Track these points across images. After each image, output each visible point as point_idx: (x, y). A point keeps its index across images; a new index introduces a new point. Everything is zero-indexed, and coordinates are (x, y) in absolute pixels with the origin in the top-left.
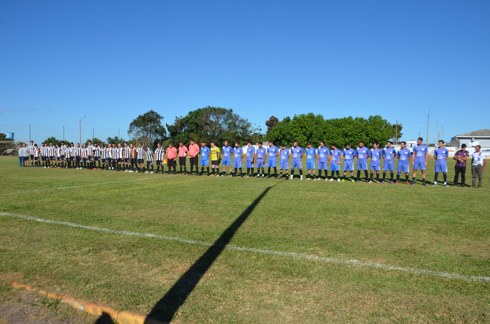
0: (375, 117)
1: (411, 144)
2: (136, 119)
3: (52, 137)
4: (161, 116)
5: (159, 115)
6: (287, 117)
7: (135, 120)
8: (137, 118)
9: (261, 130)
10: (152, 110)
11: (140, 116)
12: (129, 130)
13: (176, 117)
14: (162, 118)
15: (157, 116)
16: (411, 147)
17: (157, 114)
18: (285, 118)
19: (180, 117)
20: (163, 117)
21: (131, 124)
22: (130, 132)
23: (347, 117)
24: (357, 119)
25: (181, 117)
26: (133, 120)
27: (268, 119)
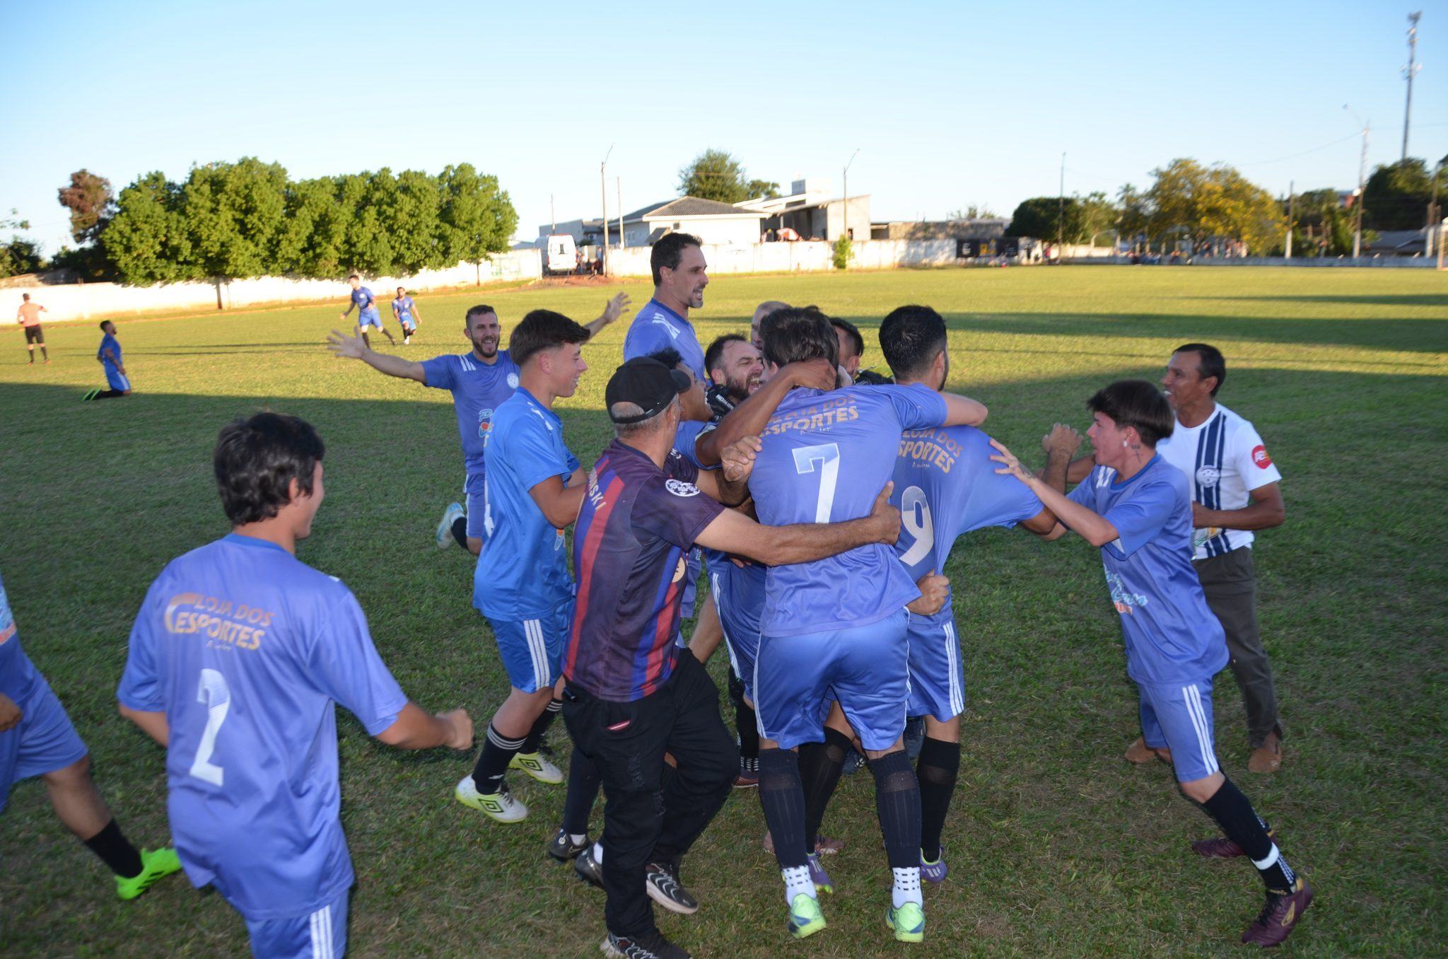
0: (462, 168)
1: (562, 246)
6: (150, 173)
9: (24, 225)
16: (562, 252)
18: (144, 178)
23: (374, 171)
24: (405, 176)
27: (67, 183)
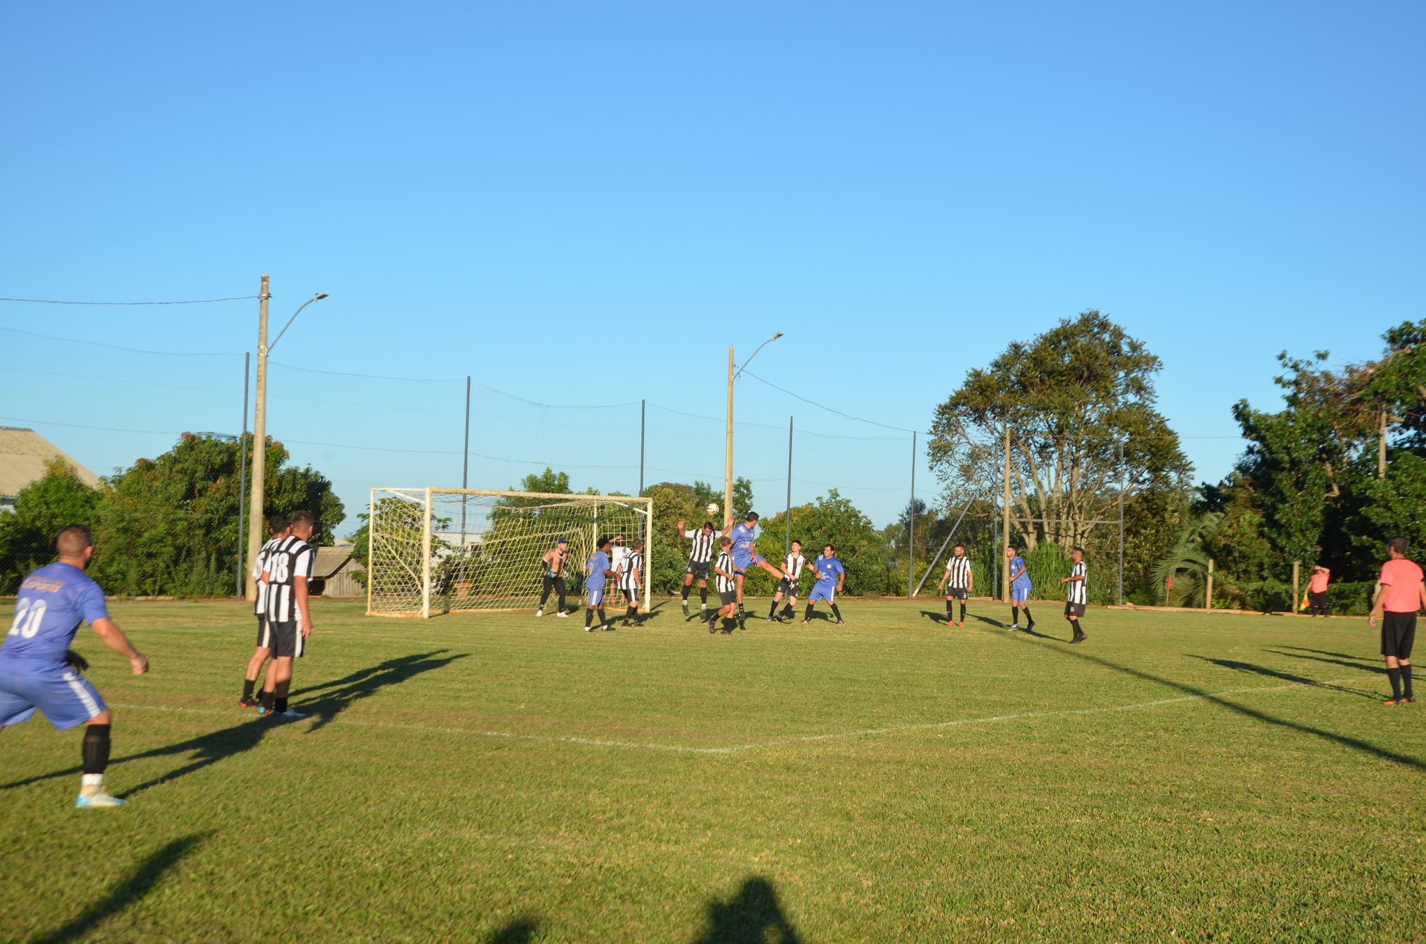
2: (987, 370)
3: (549, 471)
4: (1150, 349)
5: (1134, 347)
7: (977, 374)
8: (997, 365)
10: (1094, 308)
11: (1016, 347)
12: (933, 437)
13: (1282, 357)
14: (1151, 362)
15: (1114, 348)
17: (1118, 334)
19: (1314, 360)
20: (1155, 359)
21: (955, 403)
22: (940, 451)
25: (1322, 356)
26: (964, 378)
